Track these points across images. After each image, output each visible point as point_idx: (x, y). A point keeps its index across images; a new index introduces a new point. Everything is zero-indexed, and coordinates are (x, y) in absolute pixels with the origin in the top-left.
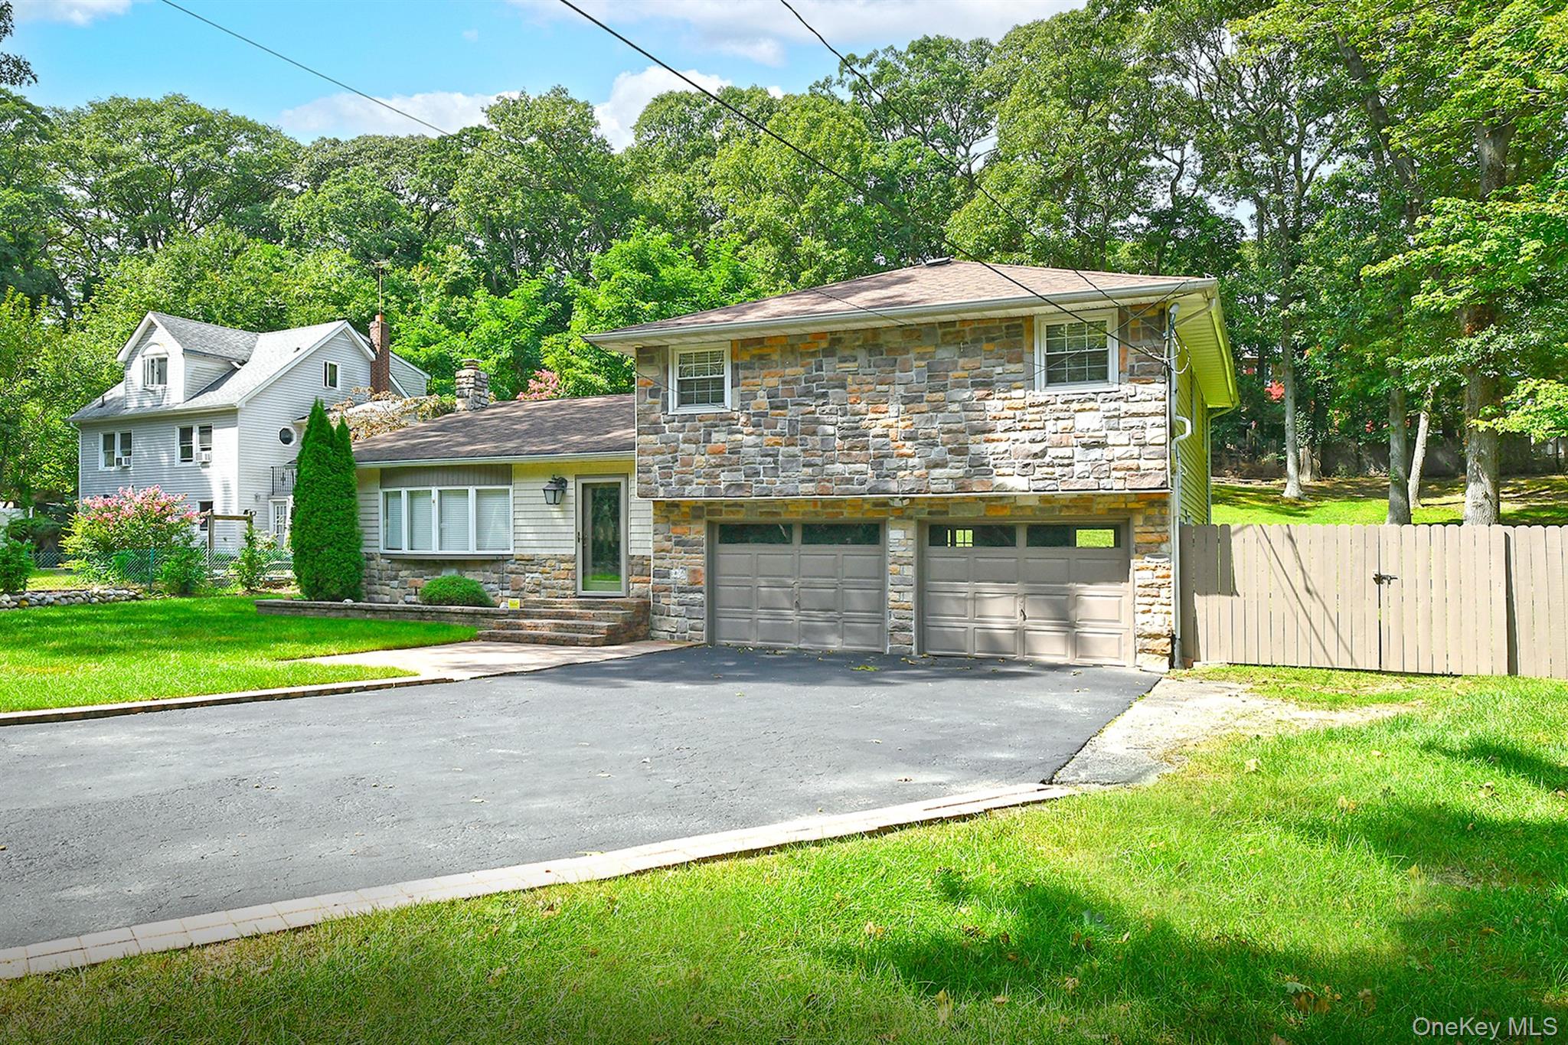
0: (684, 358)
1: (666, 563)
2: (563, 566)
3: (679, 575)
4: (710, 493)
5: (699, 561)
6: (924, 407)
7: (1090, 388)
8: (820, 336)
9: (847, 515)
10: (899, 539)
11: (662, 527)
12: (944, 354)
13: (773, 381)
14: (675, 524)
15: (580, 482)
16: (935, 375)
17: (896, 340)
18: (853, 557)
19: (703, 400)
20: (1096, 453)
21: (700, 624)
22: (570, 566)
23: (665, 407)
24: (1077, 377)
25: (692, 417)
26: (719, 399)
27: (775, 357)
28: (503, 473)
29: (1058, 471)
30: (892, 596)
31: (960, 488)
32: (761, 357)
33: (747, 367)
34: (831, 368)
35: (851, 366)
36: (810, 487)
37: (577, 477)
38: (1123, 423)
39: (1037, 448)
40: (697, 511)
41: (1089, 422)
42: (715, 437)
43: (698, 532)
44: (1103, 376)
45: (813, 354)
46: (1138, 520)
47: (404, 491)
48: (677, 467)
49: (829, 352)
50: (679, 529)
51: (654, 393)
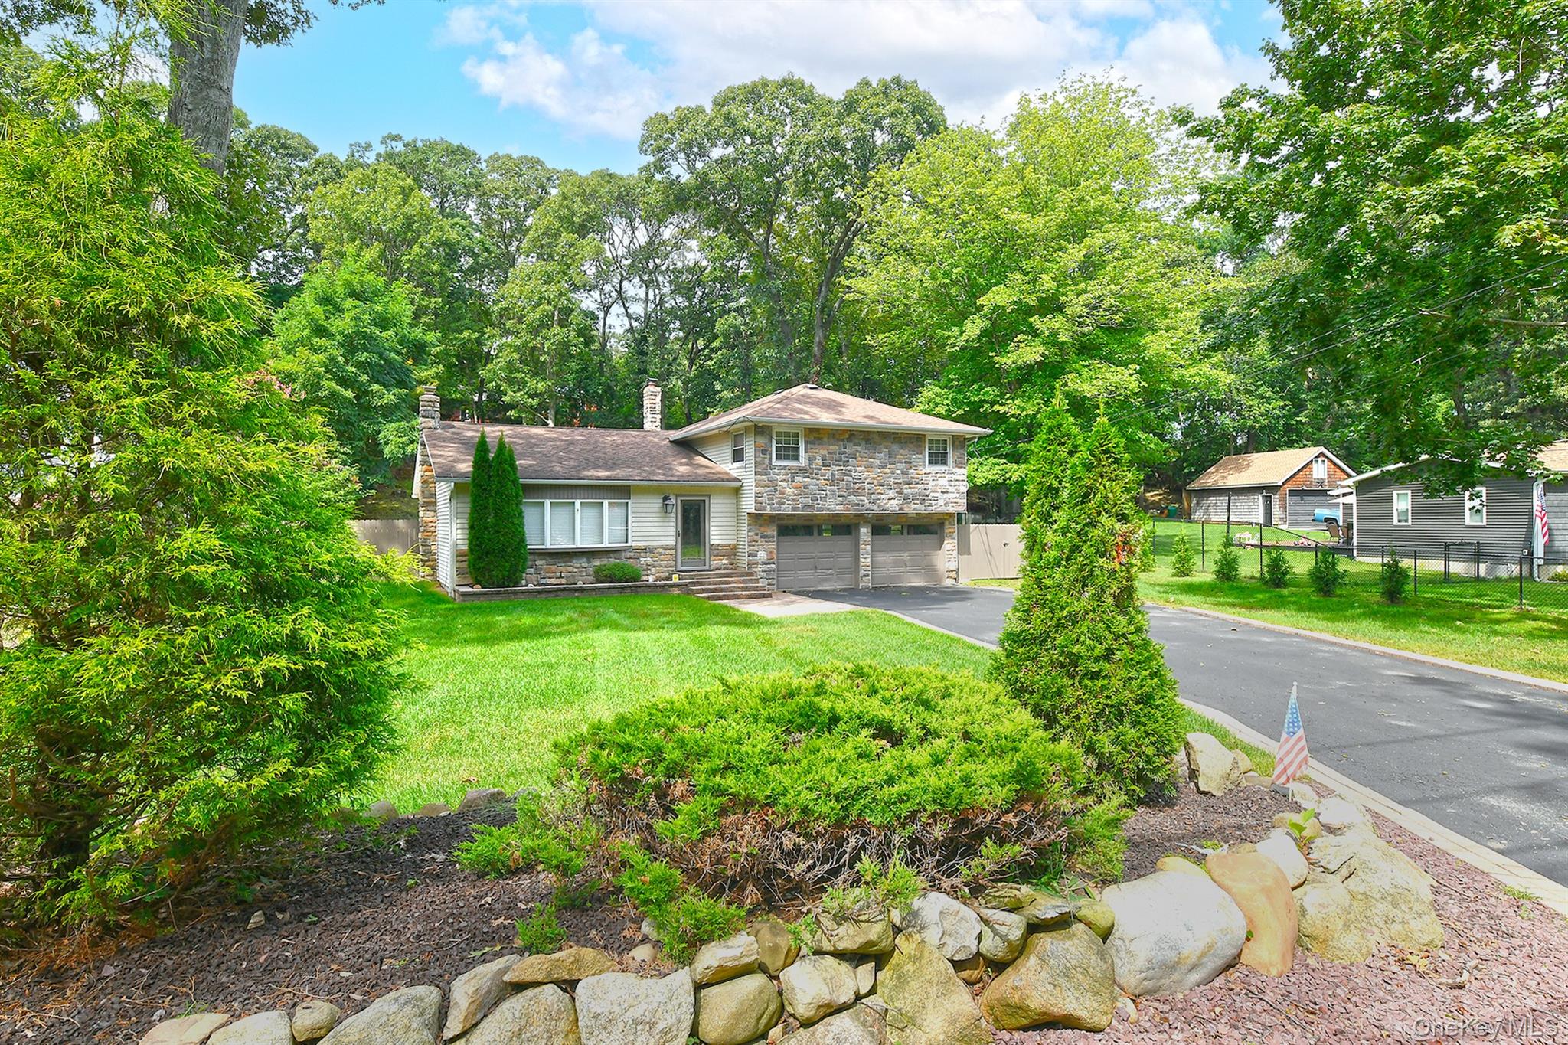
0: (778, 434)
1: (756, 548)
2: (667, 552)
3: (762, 555)
4: (794, 509)
5: (772, 546)
6: (887, 471)
7: (943, 468)
8: (845, 431)
9: (844, 521)
10: (865, 532)
11: (753, 528)
12: (895, 447)
13: (825, 452)
14: (761, 526)
15: (679, 499)
16: (891, 455)
17: (876, 437)
18: (843, 542)
19: (787, 458)
20: (945, 495)
21: (774, 581)
22: (673, 552)
23: (771, 459)
24: (937, 463)
25: (785, 468)
26: (796, 458)
27: (825, 439)
28: (622, 491)
29: (933, 503)
30: (862, 560)
31: (901, 509)
32: (820, 439)
33: (812, 443)
34: (851, 449)
35: (858, 448)
36: (841, 507)
37: (677, 496)
38: (953, 483)
39: (927, 492)
40: (773, 519)
41: (943, 482)
42: (797, 479)
43: (772, 531)
44: (945, 463)
45: (843, 440)
46: (947, 523)
47: (547, 502)
48: (777, 495)
49: (849, 440)
50: (762, 529)
51: (764, 452)
